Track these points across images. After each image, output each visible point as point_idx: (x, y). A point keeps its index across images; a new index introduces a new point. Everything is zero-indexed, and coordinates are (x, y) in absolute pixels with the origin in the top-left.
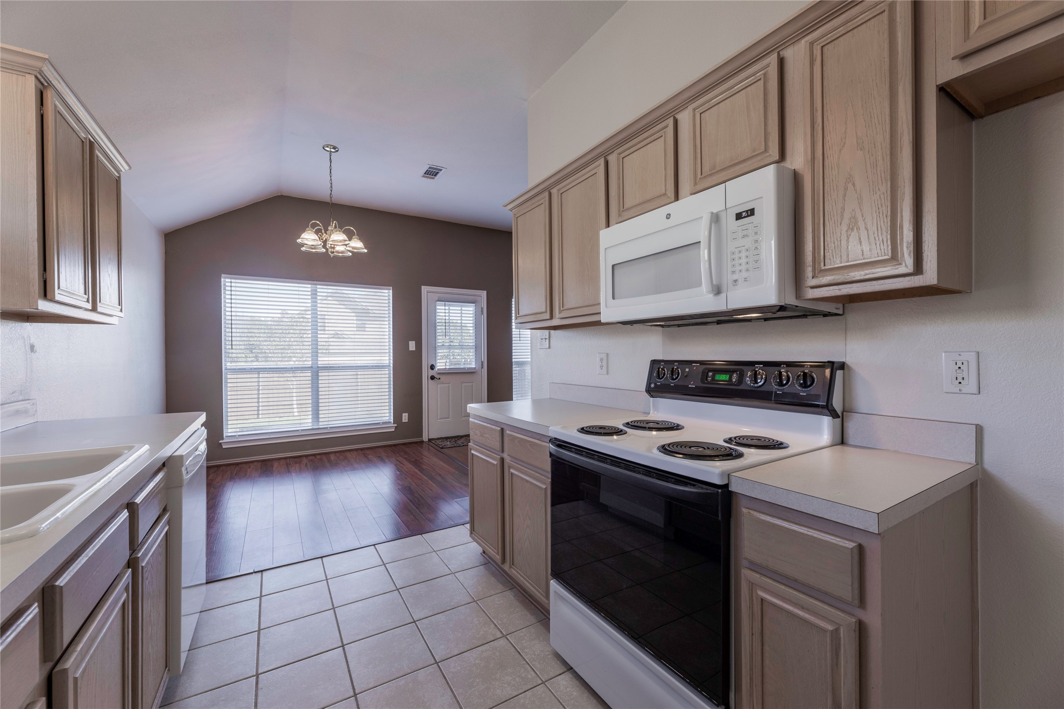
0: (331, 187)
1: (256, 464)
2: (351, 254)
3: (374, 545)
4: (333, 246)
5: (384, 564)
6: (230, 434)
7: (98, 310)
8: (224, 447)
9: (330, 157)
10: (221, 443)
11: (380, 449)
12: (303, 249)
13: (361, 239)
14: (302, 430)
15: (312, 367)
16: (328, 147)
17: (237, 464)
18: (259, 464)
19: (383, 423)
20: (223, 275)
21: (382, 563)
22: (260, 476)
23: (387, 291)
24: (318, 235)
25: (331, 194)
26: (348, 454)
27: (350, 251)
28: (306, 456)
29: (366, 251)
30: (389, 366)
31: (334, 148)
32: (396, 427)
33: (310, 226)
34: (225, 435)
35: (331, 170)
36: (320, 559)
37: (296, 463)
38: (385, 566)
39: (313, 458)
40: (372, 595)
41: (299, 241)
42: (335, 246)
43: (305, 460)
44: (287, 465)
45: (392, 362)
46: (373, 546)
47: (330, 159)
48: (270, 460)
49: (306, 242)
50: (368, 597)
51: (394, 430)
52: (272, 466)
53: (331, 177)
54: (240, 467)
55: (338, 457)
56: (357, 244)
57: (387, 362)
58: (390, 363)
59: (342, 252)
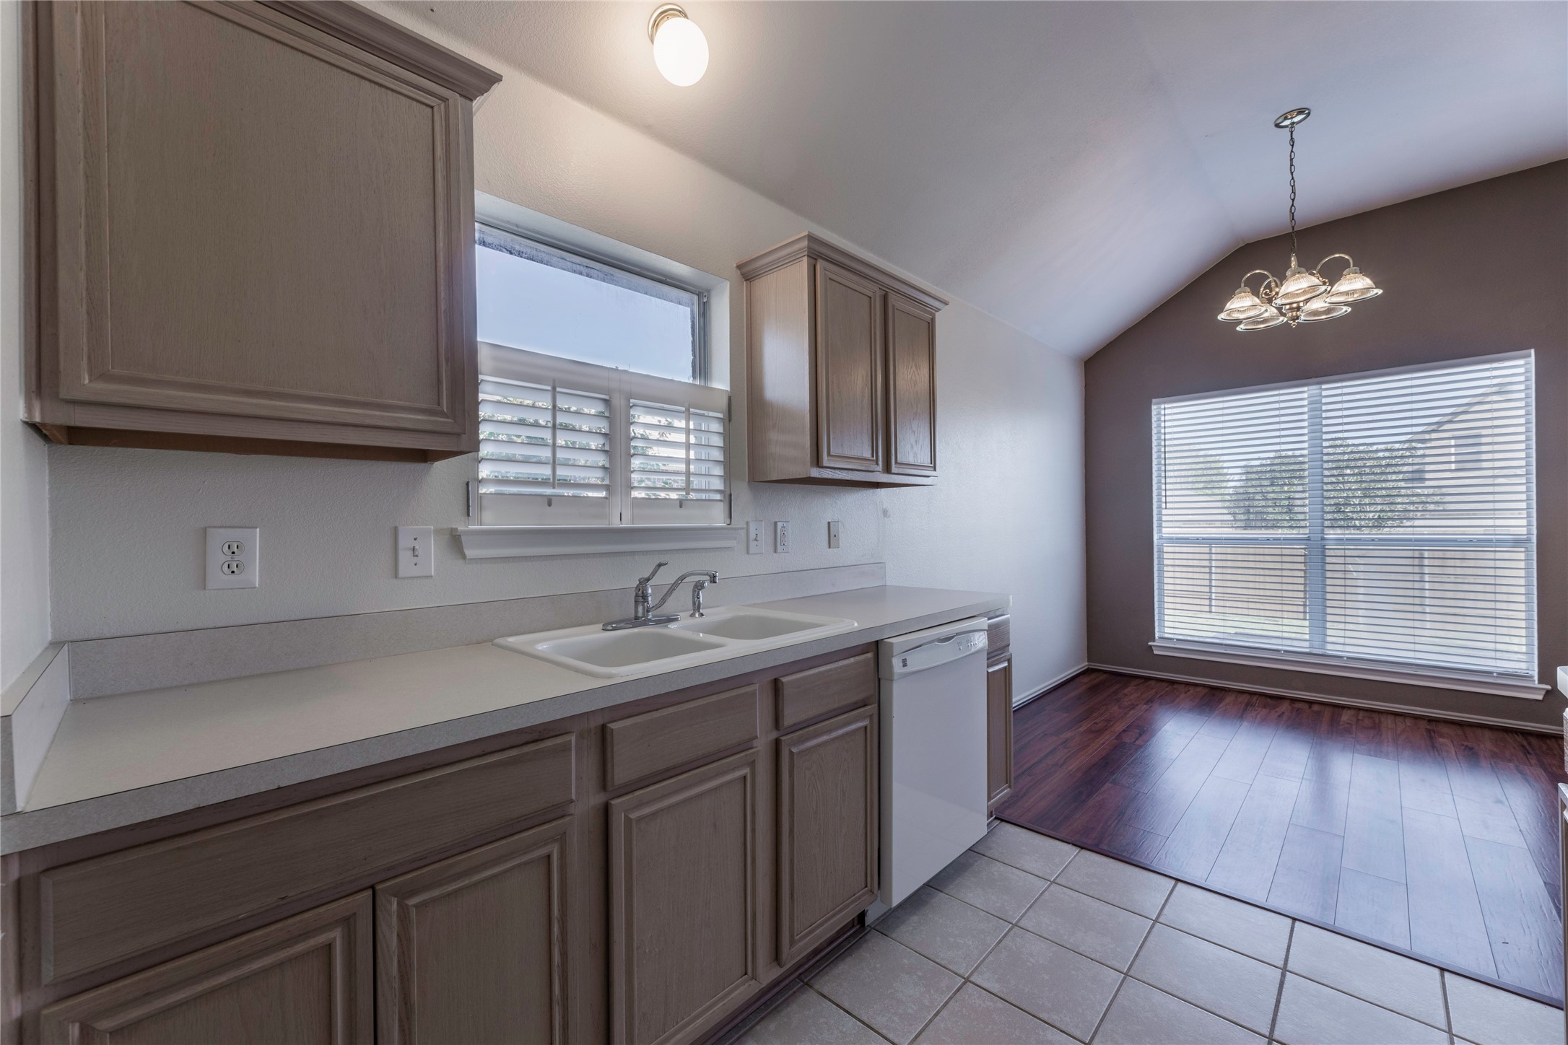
0: (1293, 192)
1: (1199, 689)
2: (1349, 309)
3: (1294, 919)
4: (1295, 305)
5: (1284, 970)
6: (1166, 636)
7: (893, 472)
8: (1155, 652)
9: (1292, 136)
10: (1151, 646)
11: (1487, 734)
12: (1241, 328)
13: (1364, 271)
14: (1285, 651)
15: (1308, 539)
16: (1286, 118)
17: (1172, 682)
18: (1206, 690)
19: (1501, 675)
20: (1154, 400)
21: (1281, 964)
22: (1191, 710)
23: (1521, 362)
24: (1258, 298)
25: (1293, 205)
26: (1389, 721)
27: (1346, 304)
28: (1293, 700)
29: (1380, 292)
30: (1528, 540)
31: (1300, 112)
32: (1548, 692)
33: (1242, 285)
34: (1157, 635)
35: (1291, 160)
36: (1173, 882)
37: (1265, 707)
38: (1283, 975)
39: (1306, 706)
40: (1208, 1007)
41: (1221, 317)
42: (1301, 304)
43: (1285, 706)
44: (1248, 704)
45: (1535, 531)
46: (1290, 921)
47: (1292, 138)
48: (1226, 691)
49: (1236, 315)
50: (1198, 1004)
51: (1540, 697)
52: (1221, 700)
53: (1292, 173)
54: (1175, 689)
55: (1358, 720)
56: (1356, 285)
57: (1524, 531)
58: (1529, 533)
59: (1329, 311)
